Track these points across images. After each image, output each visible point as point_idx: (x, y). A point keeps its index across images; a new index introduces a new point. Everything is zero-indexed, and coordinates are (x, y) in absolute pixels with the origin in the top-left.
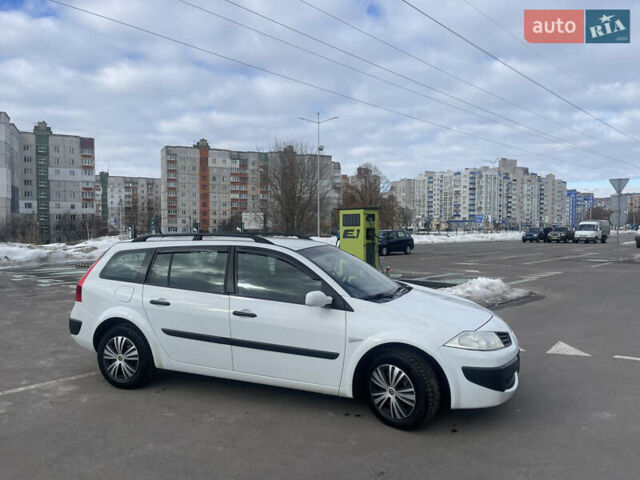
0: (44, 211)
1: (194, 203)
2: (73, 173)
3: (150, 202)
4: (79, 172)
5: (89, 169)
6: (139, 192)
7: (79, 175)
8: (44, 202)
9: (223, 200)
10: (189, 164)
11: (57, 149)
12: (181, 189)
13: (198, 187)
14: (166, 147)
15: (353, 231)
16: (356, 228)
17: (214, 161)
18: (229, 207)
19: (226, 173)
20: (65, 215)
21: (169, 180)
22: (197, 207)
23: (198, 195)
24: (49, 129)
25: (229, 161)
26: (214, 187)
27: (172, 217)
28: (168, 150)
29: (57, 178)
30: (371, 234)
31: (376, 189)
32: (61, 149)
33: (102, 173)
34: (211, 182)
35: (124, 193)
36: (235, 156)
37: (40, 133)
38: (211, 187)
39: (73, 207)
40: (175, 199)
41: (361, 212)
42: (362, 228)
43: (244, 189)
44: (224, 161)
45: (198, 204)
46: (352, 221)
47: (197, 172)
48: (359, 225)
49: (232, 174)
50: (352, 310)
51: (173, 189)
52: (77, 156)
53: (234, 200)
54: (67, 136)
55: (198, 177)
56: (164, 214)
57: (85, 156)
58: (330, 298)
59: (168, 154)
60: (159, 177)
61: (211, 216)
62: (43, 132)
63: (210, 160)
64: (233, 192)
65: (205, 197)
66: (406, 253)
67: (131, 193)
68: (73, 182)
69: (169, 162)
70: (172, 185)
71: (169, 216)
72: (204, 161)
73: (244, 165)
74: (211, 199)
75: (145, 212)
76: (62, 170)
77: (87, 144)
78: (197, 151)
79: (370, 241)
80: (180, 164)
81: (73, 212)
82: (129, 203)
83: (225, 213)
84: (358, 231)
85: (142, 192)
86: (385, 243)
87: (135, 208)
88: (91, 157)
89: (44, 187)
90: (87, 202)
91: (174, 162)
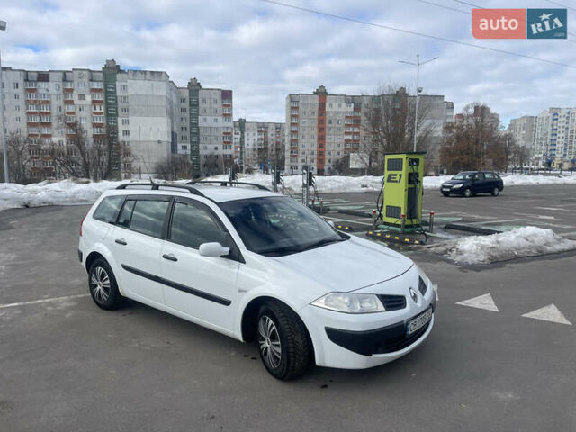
0: (195, 152)
1: (313, 145)
2: (216, 120)
3: (278, 143)
4: (220, 119)
5: (228, 116)
6: (269, 135)
7: (221, 122)
8: (195, 145)
9: (337, 141)
10: (308, 109)
11: (204, 101)
12: (301, 132)
13: (316, 129)
14: (291, 95)
15: (396, 175)
16: (398, 173)
17: (331, 105)
18: (342, 147)
19: (341, 116)
20: (211, 156)
21: (292, 125)
22: (315, 148)
23: (316, 137)
24: (199, 84)
25: (344, 105)
26: (330, 129)
27: (294, 157)
28: (292, 98)
29: (205, 125)
30: (412, 179)
31: (493, 128)
32: (208, 101)
33: (241, 120)
34: (328, 125)
35: (257, 136)
36: (350, 100)
37: (192, 88)
38: (327, 129)
39: (216, 149)
40: (296, 141)
41: (403, 157)
42: (404, 172)
43: (356, 130)
44: (340, 106)
45: (316, 145)
46: (396, 165)
47: (316, 116)
48: (401, 170)
49: (347, 117)
50: (244, 262)
51: (295, 132)
52: (219, 106)
53: (347, 141)
54: (212, 89)
55: (316, 121)
56: (287, 154)
57: (225, 106)
58: (228, 249)
59: (291, 101)
60: (284, 122)
61: (327, 157)
62: (194, 87)
63: (327, 105)
64: (346, 133)
65: (322, 139)
66: (494, 195)
67: (263, 137)
68: (217, 128)
69: (292, 108)
70: (294, 129)
71: (291, 156)
72: (322, 106)
73: (357, 109)
74: (327, 140)
75: (274, 152)
76: (208, 118)
77: (227, 95)
78: (317, 97)
79: (412, 186)
80: (301, 109)
81: (216, 153)
82: (260, 145)
83: (339, 153)
84: (401, 175)
85: (272, 135)
86: (469, 184)
87: (266, 149)
88: (230, 106)
89: (195, 133)
90: (227, 144)
91: (297, 108)
